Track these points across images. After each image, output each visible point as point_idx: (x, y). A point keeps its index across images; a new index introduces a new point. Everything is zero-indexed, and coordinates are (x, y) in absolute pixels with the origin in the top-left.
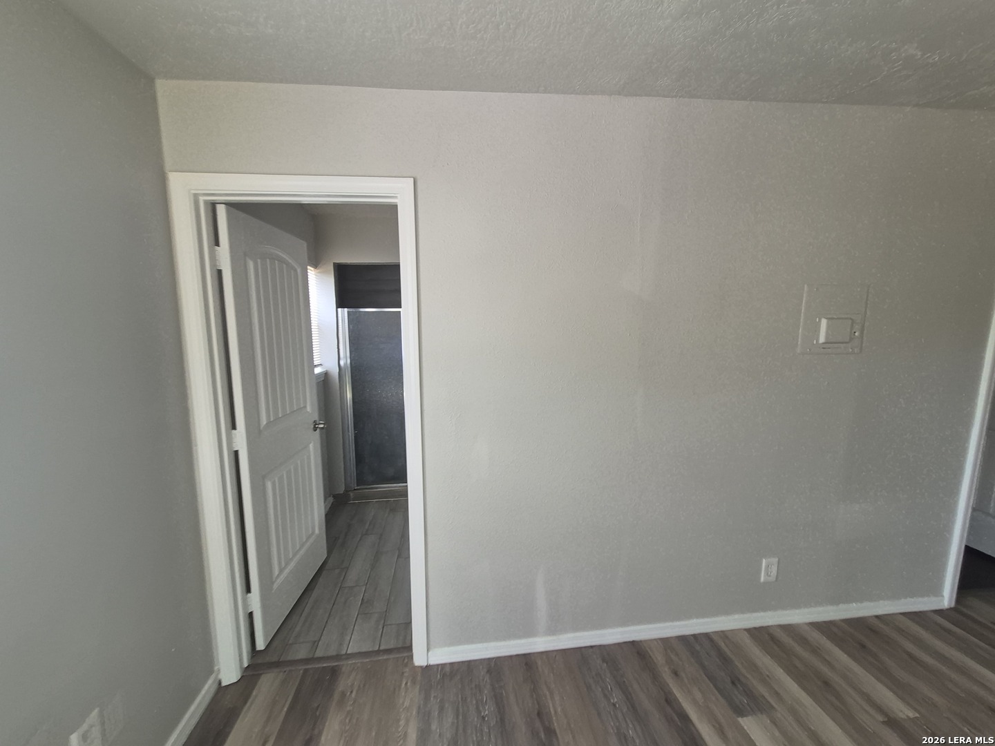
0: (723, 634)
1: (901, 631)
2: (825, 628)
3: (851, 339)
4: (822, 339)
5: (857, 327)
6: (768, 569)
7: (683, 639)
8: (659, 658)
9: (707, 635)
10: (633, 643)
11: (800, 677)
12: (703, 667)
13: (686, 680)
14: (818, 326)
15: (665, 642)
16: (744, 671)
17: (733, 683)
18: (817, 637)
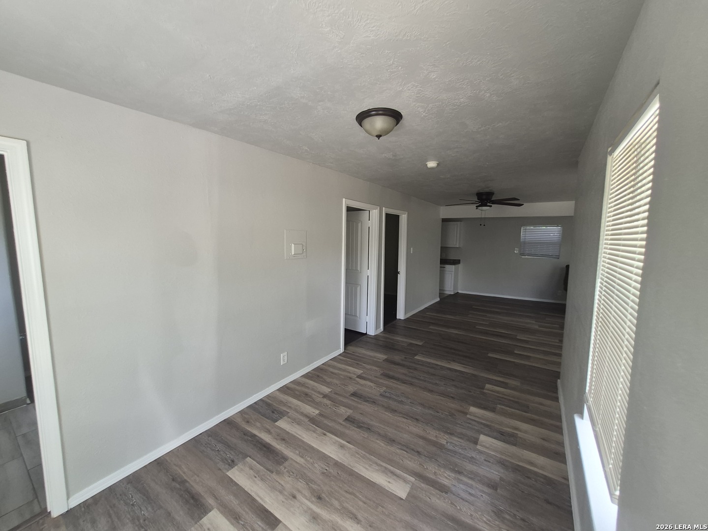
0: (268, 396)
1: (329, 366)
2: (307, 376)
3: (303, 252)
4: (293, 253)
5: (304, 248)
6: (283, 358)
7: (250, 407)
8: (239, 420)
9: (261, 400)
10: (224, 420)
11: (297, 397)
12: (260, 413)
13: (253, 422)
14: (291, 246)
15: (242, 412)
16: (277, 406)
17: (273, 412)
18: (304, 380)
